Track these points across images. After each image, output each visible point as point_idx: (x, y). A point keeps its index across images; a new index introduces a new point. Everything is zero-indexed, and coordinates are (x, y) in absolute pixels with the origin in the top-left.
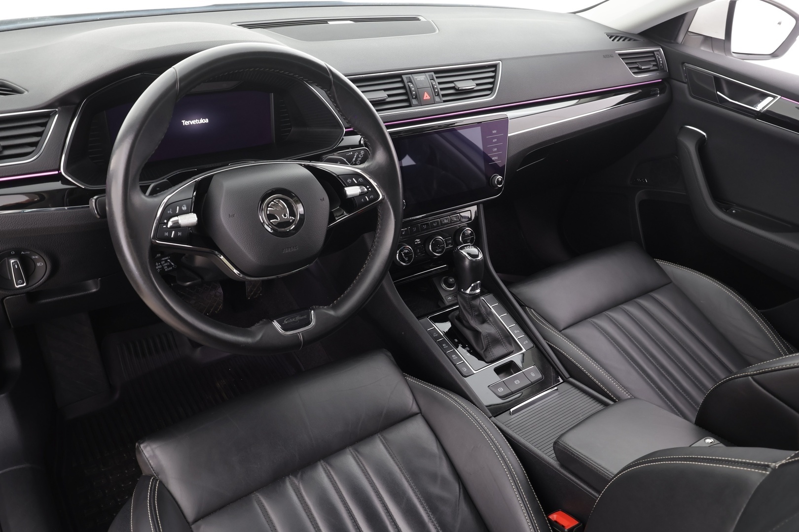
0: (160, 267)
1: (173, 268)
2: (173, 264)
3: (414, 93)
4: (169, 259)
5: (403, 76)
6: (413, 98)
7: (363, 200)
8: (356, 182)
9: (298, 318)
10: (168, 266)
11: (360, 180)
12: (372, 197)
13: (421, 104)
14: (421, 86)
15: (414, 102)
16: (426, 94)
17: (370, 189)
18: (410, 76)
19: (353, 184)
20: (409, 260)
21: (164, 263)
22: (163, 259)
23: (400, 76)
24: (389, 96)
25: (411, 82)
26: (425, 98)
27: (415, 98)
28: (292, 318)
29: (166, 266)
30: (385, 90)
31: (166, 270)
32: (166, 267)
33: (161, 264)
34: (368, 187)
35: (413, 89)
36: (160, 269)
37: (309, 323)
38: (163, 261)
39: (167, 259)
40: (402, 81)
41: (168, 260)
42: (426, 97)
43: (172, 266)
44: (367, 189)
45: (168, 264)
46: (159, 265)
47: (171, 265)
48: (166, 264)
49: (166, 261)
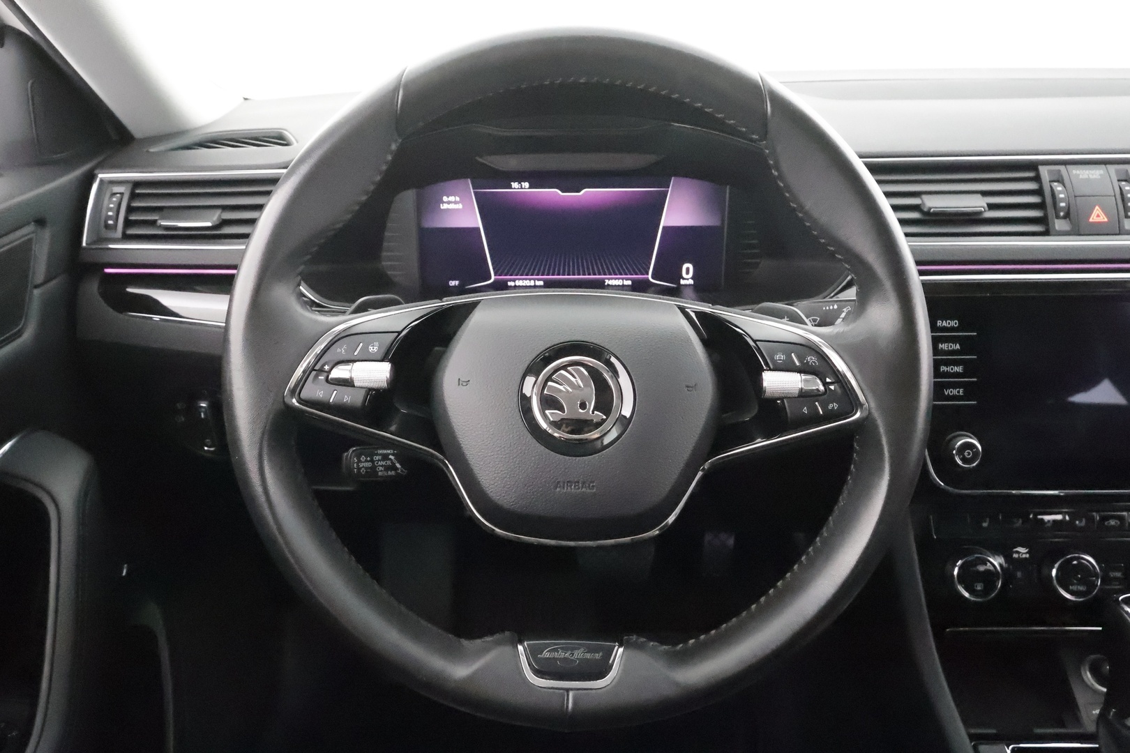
0: (369, 465)
1: (397, 473)
2: (398, 465)
3: (1063, 204)
4: (393, 455)
5: (1041, 168)
6: (1058, 217)
7: (805, 410)
8: (798, 364)
9: (579, 654)
10: (387, 468)
11: (812, 359)
12: (834, 406)
13: (1076, 232)
14: (1087, 191)
15: (1060, 225)
16: (1097, 210)
17: (832, 387)
18: (1062, 168)
19: (787, 367)
20: (986, 591)
21: (379, 460)
22: (380, 452)
23: (1033, 166)
24: (992, 207)
25: (1060, 181)
26: (1093, 219)
27: (1065, 217)
28: (565, 649)
29: (382, 466)
30: (985, 193)
31: (380, 474)
32: (381, 468)
33: (372, 461)
34: (828, 380)
35: (1062, 196)
36: (366, 468)
37: (601, 675)
38: (377, 454)
39: (389, 454)
40: (1037, 179)
41: (391, 457)
42: (1098, 216)
43: (396, 469)
44: (825, 384)
45: (389, 463)
46: (366, 461)
47: (393, 468)
48: (384, 463)
49: (385, 457)
